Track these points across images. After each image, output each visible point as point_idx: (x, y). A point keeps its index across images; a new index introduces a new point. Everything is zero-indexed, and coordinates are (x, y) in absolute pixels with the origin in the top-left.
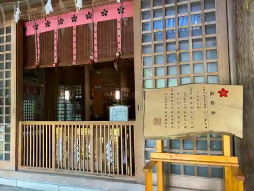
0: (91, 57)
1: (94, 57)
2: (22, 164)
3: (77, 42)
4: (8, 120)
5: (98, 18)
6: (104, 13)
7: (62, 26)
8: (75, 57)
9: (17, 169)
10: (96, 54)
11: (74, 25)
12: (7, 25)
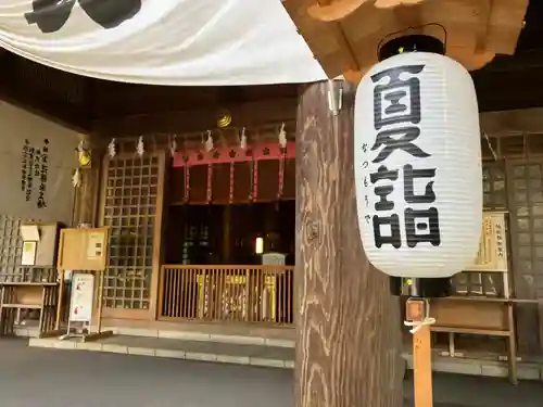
0: (250, 197)
1: (253, 197)
2: (163, 314)
3: (234, 178)
4: (149, 263)
5: (259, 156)
6: (266, 152)
7: (219, 161)
8: (231, 196)
9: (156, 319)
10: (255, 194)
11: (232, 161)
12: (155, 155)
